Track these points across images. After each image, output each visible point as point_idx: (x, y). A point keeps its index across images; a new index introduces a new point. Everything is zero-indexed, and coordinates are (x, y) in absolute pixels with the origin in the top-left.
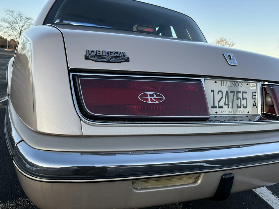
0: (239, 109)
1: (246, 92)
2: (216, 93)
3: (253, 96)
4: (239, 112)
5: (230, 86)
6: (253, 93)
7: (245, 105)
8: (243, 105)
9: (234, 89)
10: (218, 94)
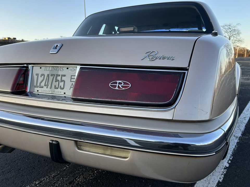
0: (56, 90)
1: (65, 76)
2: (40, 76)
3: (71, 78)
4: (56, 92)
5: (51, 70)
6: (71, 76)
7: (62, 87)
8: (60, 86)
9: (55, 73)
10: (41, 77)
